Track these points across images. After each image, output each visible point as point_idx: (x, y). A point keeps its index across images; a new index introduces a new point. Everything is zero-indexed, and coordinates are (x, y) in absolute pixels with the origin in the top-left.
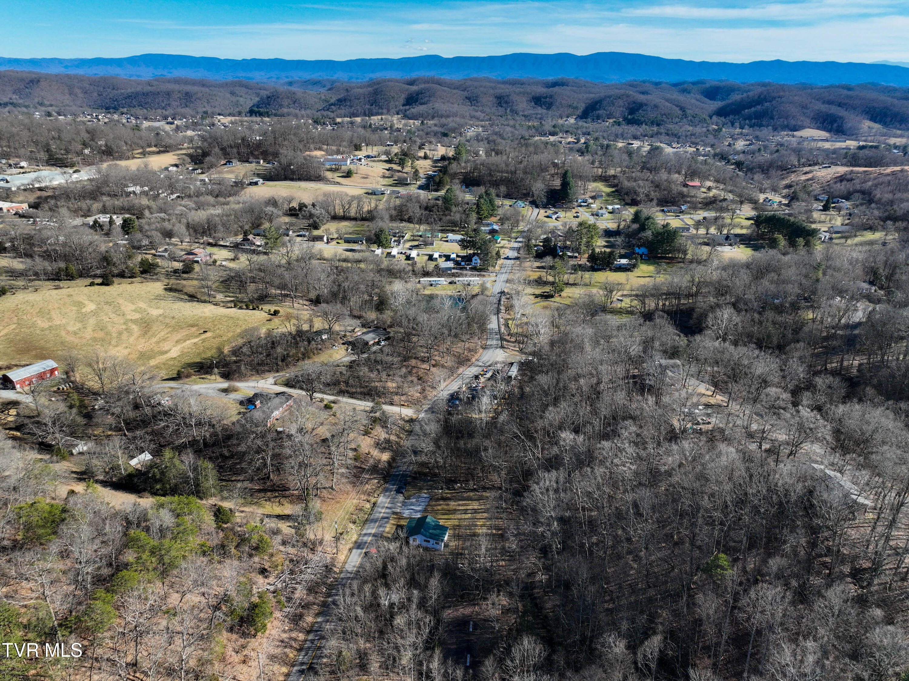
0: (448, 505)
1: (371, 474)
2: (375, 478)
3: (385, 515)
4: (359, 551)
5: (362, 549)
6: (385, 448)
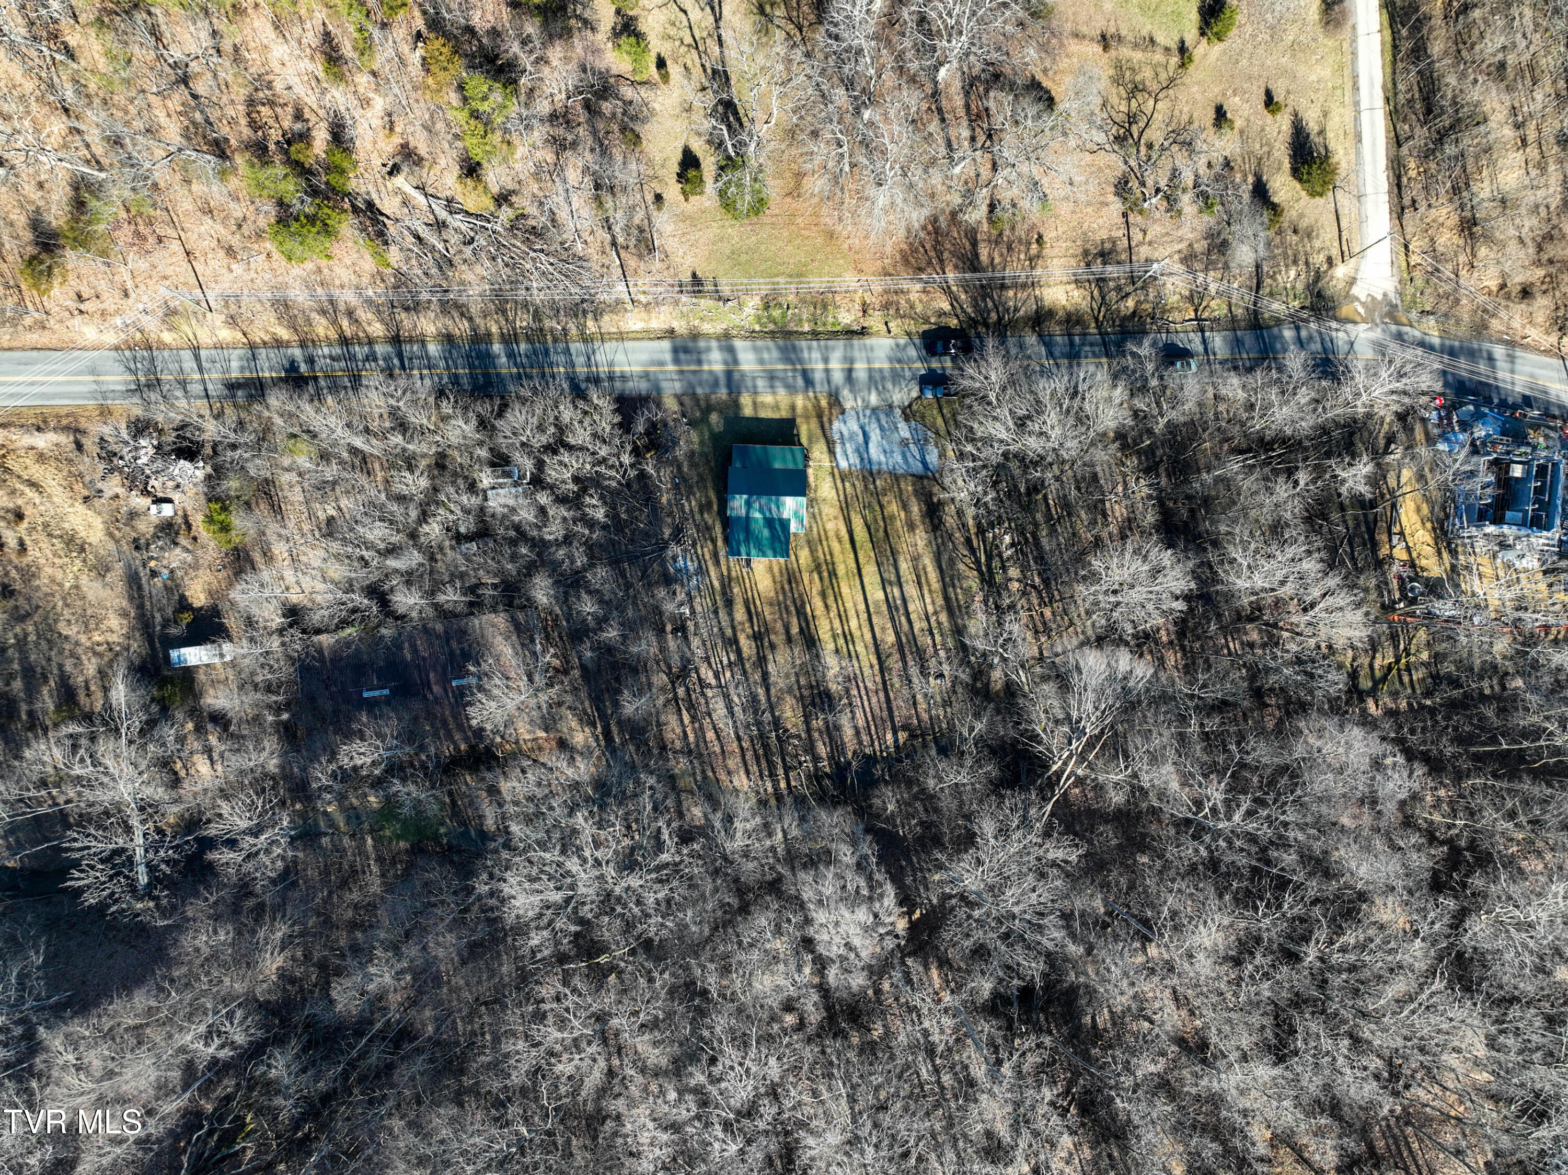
1: (965, 284)
3: (818, 376)
4: (668, 357)
6: (1101, 280)
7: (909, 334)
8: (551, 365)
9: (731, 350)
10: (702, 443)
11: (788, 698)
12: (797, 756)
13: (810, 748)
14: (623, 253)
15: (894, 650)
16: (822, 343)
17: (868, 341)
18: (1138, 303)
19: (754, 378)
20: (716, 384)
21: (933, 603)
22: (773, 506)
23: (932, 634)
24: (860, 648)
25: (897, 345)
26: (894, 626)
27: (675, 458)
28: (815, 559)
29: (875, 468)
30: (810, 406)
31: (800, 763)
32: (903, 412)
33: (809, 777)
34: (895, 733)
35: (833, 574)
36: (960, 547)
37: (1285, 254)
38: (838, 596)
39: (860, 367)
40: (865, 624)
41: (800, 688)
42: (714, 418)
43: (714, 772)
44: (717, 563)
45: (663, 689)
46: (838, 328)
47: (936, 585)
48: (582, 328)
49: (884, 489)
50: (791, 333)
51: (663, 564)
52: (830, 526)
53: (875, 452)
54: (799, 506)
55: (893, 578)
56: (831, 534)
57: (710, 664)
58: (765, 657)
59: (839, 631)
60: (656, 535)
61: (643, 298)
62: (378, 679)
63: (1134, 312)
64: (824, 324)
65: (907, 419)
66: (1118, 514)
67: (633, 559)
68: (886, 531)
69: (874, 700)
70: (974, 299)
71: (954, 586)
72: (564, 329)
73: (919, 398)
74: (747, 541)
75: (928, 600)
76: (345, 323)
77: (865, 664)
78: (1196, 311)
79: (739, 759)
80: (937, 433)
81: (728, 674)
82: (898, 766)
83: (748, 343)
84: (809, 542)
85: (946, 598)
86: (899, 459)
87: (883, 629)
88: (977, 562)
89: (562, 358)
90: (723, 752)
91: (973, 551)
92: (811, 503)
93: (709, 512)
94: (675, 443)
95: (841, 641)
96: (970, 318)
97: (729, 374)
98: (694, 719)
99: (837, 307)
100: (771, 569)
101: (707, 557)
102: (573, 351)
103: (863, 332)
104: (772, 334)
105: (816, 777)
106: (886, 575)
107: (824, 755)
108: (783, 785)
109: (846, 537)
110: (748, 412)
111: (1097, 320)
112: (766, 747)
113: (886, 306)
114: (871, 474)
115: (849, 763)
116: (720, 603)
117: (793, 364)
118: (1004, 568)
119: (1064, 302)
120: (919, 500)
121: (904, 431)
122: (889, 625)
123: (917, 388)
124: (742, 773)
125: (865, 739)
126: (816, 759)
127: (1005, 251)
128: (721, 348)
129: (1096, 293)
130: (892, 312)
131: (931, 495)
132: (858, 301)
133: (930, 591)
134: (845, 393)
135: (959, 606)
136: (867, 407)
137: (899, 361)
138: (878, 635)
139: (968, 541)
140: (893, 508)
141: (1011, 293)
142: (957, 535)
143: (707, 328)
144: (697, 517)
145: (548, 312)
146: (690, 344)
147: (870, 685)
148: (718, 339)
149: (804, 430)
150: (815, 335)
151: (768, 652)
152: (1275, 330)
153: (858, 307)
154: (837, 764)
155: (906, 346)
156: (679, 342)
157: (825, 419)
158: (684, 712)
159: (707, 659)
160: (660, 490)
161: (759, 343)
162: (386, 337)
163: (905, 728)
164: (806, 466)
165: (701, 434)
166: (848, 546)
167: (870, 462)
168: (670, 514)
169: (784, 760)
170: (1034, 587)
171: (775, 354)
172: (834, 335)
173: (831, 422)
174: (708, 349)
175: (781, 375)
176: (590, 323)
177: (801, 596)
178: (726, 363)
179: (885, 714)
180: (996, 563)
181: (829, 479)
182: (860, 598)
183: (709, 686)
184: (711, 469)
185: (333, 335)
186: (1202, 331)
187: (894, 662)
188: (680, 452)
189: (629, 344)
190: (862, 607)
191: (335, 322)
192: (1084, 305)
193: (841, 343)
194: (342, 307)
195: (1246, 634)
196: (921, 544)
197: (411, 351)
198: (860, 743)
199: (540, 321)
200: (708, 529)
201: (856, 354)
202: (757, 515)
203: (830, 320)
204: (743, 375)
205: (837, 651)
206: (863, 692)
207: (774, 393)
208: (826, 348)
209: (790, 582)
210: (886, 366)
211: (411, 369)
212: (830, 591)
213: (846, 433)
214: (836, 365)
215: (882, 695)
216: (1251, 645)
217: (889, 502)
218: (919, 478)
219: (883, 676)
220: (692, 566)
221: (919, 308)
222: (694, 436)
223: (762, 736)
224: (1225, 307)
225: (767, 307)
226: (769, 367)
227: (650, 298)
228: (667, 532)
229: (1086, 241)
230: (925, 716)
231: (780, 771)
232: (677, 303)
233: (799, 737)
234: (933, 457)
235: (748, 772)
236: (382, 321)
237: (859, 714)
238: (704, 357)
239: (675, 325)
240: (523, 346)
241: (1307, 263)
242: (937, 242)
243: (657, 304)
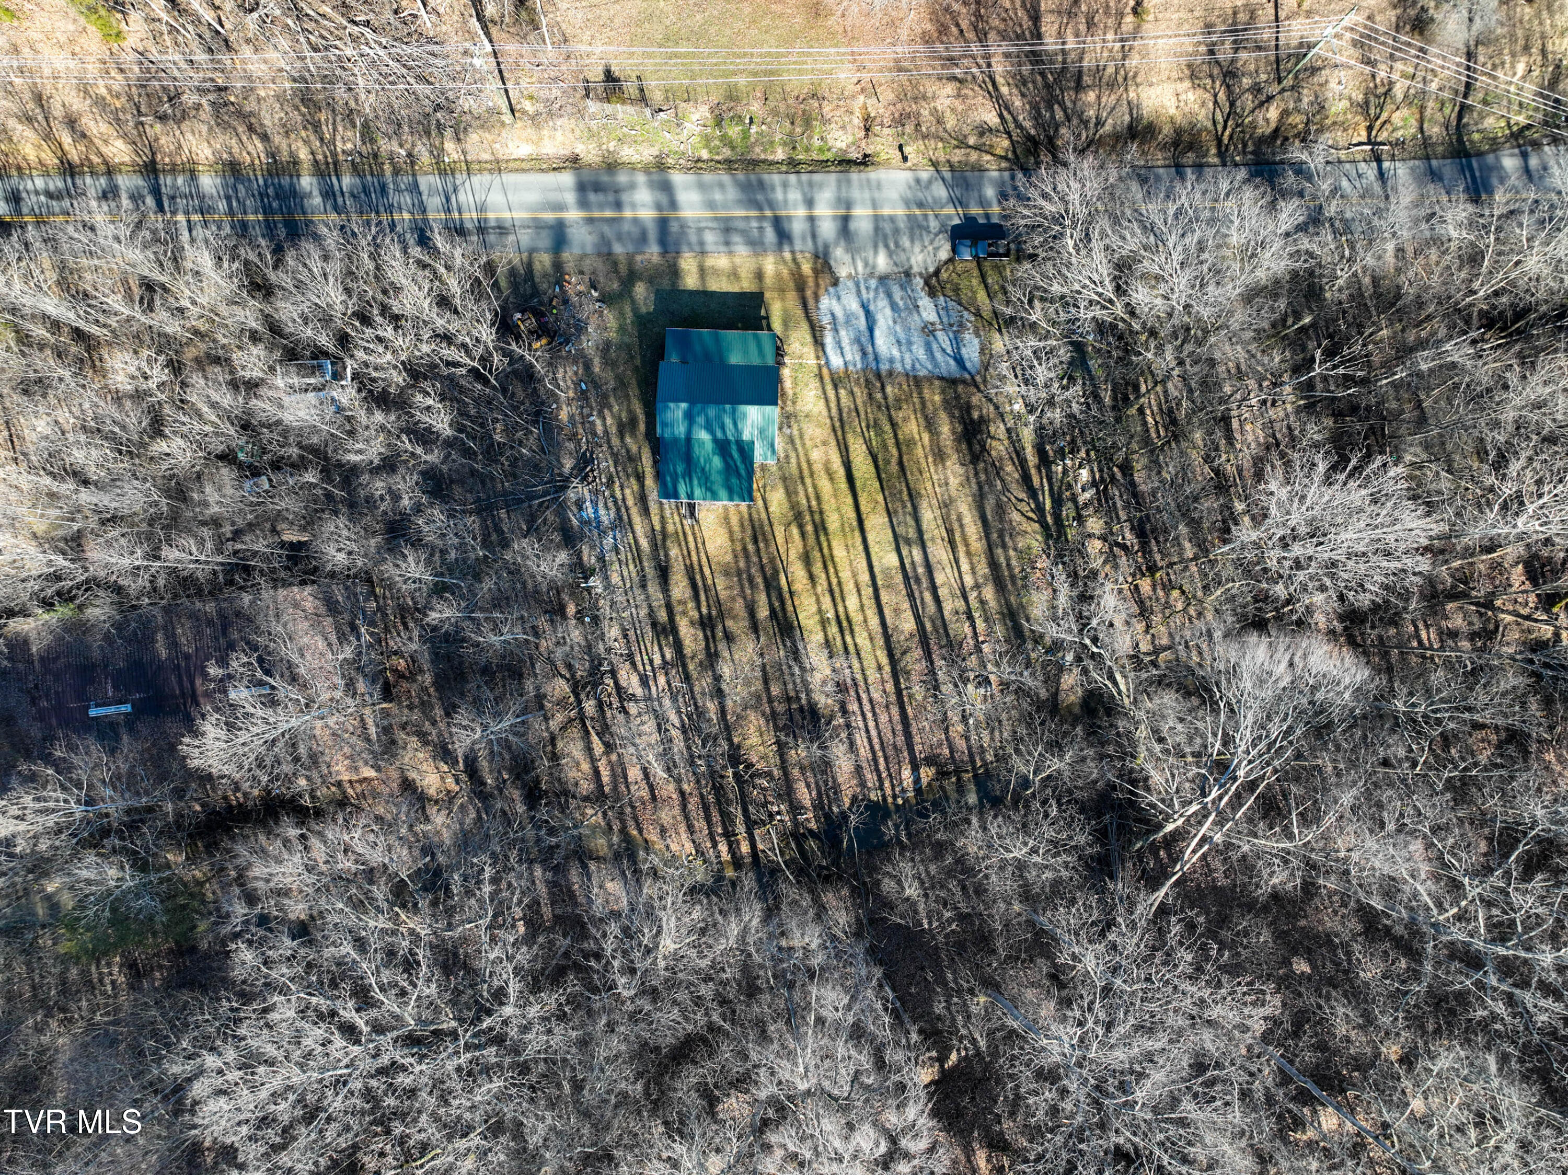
0: (940, 456)
1: (1021, 82)
2: (1003, 106)
3: (798, 227)
4: (570, 197)
5: (583, 204)
6: (1230, 74)
7: (935, 164)
8: (390, 209)
9: (666, 187)
10: (622, 329)
11: (752, 716)
12: (765, 804)
13: (787, 793)
14: (494, 31)
15: (914, 643)
16: (804, 177)
17: (873, 174)
18: (1285, 113)
19: (700, 230)
20: (643, 238)
21: (973, 571)
22: (728, 422)
23: (970, 618)
24: (862, 640)
25: (918, 181)
26: (914, 608)
27: (581, 354)
28: (794, 505)
29: (884, 367)
30: (785, 272)
31: (771, 816)
32: (927, 283)
33: (783, 836)
34: (915, 768)
35: (821, 527)
36: (1014, 487)
37: (1513, 38)
38: (828, 561)
39: (862, 214)
40: (870, 603)
41: (770, 701)
42: (640, 290)
43: (640, 831)
44: (646, 511)
45: (562, 703)
46: (829, 156)
47: (977, 545)
48: (438, 154)
49: (898, 400)
50: (755, 163)
51: (561, 510)
52: (816, 455)
53: (884, 343)
54: (768, 421)
55: (912, 534)
56: (818, 467)
57: (634, 664)
58: (717, 654)
59: (831, 615)
60: (550, 468)
61: (528, 106)
62: (115, 687)
63: (1277, 130)
64: (807, 150)
65: (932, 294)
66: (1250, 438)
67: (513, 502)
68: (901, 463)
69: (883, 718)
70: (1035, 107)
71: (1004, 546)
72: (410, 155)
73: (950, 260)
74: (688, 474)
75: (965, 567)
76: (66, 139)
77: (870, 664)
78: (1370, 129)
79: (677, 811)
80: (978, 314)
81: (662, 680)
82: (920, 823)
83: (690, 178)
84: (784, 479)
85: (993, 564)
86: (921, 353)
87: (897, 611)
88: (1040, 509)
89: (407, 199)
90: (654, 798)
91: (1033, 493)
92: (788, 419)
93: (633, 435)
94: (581, 328)
95: (833, 630)
96: (1029, 138)
97: (663, 224)
98: (609, 748)
99: (825, 122)
100: (727, 519)
101: (630, 502)
102: (423, 187)
103: (866, 161)
104: (729, 164)
105: (797, 835)
106: (901, 530)
107: (807, 803)
108: (745, 848)
109: (841, 472)
110: (691, 282)
111: (1219, 140)
112: (719, 790)
113: (900, 121)
114: (879, 376)
115: (844, 816)
116: (650, 572)
117: (760, 208)
118: (1079, 518)
119: (1172, 111)
120: (952, 416)
121: (928, 311)
122: (906, 605)
123: (947, 246)
124: (682, 828)
125: (870, 778)
126: (795, 808)
127: (1083, 27)
128: (652, 185)
129: (1222, 96)
130: (909, 128)
131: (968, 407)
132: (858, 113)
133: (968, 554)
134: (839, 253)
135: (1013, 577)
136: (872, 275)
137: (920, 205)
138: (889, 621)
139: (1026, 479)
140: (912, 427)
141: (1091, 96)
142: (1009, 468)
143: (628, 153)
144: (615, 441)
145: (384, 127)
146: (605, 178)
147: (876, 696)
148: (647, 170)
149: (776, 310)
150: (793, 165)
151: (722, 646)
152: (1490, 158)
153: (857, 121)
154: (828, 816)
155: (930, 182)
156: (587, 176)
157: (809, 293)
158: (595, 738)
159: (630, 657)
160: (557, 399)
161: (708, 177)
162: (134, 164)
163: (931, 760)
164: (780, 364)
165: (622, 314)
166: (843, 485)
167: (876, 359)
168: (573, 437)
169: (745, 811)
170: (1124, 547)
171: (732, 193)
172: (822, 165)
173: (817, 298)
174: (632, 186)
175: (741, 225)
176: (449, 146)
177: (772, 561)
178: (659, 207)
179: (900, 740)
180: (1068, 511)
181: (814, 384)
182: (864, 564)
183: (633, 698)
184: (636, 369)
185: (51, 160)
186: (1379, 160)
187: (914, 661)
188: (590, 342)
189: (508, 178)
190: (865, 577)
191: (48, 136)
192: (1203, 116)
193: (832, 178)
194: (57, 111)
195: (1447, 618)
196: (954, 482)
197: (175, 187)
198: (863, 784)
199: (373, 141)
200: (633, 459)
201: (856, 194)
202: (703, 435)
203: (817, 143)
204: (683, 225)
205: (827, 643)
206: (867, 707)
207: (730, 253)
208: (811, 184)
209: (755, 540)
210: (900, 212)
211: (174, 213)
212: (816, 555)
213: (839, 314)
214: (825, 211)
215: (895, 710)
216: (1454, 634)
217: (905, 420)
218: (951, 382)
219: (897, 683)
220: (606, 517)
221: (951, 122)
222: (610, 318)
223: (714, 775)
224: (1414, 123)
225: (719, 122)
226: (723, 213)
227: (540, 107)
228: (568, 464)
229: (1209, 10)
230: (961, 744)
231: (741, 829)
232: (580, 113)
233: (769, 775)
234: (971, 351)
235: (690, 829)
236: (125, 136)
237: (860, 739)
238: (625, 197)
239: (580, 149)
240: (347, 181)
241: (1544, 52)
242: (978, 16)
243: (551, 114)
